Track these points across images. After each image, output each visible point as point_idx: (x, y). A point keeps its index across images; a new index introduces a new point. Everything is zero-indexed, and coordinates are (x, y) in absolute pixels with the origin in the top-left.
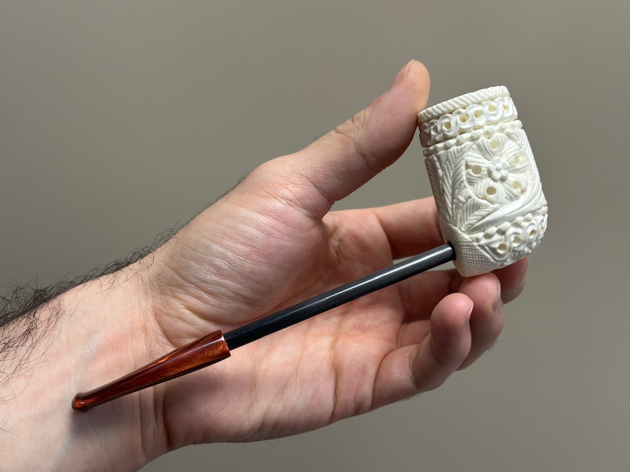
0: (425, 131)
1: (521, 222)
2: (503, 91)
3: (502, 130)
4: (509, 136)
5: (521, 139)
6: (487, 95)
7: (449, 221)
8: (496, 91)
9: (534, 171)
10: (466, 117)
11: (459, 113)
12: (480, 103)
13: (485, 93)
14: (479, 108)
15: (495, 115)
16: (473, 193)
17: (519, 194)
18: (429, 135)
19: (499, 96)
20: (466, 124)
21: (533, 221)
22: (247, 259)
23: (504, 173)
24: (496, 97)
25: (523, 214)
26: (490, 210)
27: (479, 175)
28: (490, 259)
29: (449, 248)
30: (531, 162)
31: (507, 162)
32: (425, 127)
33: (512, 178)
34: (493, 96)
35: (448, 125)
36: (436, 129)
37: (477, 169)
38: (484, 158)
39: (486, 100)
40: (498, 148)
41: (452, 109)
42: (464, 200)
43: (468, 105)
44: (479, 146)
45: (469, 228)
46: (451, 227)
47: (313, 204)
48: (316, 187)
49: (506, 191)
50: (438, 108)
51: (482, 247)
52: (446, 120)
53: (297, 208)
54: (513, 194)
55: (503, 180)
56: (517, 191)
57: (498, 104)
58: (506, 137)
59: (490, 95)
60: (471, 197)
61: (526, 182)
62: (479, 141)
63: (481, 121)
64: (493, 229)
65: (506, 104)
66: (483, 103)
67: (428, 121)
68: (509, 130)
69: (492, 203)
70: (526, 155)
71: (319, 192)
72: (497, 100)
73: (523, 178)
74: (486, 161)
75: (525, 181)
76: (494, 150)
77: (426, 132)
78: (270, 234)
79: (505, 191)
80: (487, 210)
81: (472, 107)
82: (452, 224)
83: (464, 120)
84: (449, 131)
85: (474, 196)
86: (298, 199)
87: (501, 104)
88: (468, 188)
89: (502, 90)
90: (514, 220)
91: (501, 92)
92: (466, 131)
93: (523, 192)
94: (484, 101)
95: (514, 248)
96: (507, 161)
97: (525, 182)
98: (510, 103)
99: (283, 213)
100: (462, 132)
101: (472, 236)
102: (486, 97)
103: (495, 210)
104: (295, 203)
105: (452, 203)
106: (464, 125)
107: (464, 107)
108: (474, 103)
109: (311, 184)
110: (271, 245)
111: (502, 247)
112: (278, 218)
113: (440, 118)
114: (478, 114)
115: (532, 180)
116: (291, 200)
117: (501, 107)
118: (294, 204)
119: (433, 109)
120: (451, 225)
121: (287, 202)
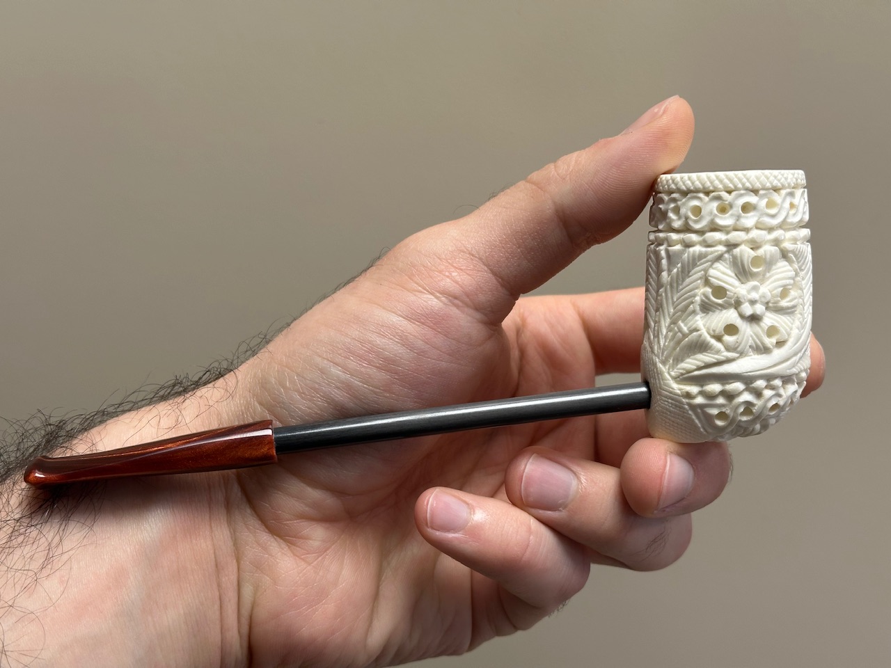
0: (661, 206)
1: (763, 389)
2: (797, 180)
3: (777, 242)
4: (784, 255)
5: (802, 262)
6: (771, 183)
7: (656, 352)
8: (786, 179)
9: (806, 315)
10: (728, 207)
11: (719, 198)
12: (755, 191)
13: (768, 178)
14: (752, 199)
15: (773, 216)
16: (704, 326)
17: (771, 347)
18: (664, 215)
19: (789, 186)
20: (725, 218)
21: (782, 391)
22: (385, 391)
23: (759, 309)
24: (783, 187)
25: (769, 378)
26: (721, 358)
27: (720, 301)
28: (699, 428)
29: (644, 389)
30: (805, 301)
31: (769, 294)
32: (662, 201)
33: (769, 319)
34: (779, 184)
35: (697, 211)
36: (677, 210)
37: (720, 291)
38: (735, 277)
39: (767, 189)
40: (761, 269)
41: (711, 188)
42: (687, 332)
43: (736, 189)
44: (735, 258)
45: (682, 374)
46: (656, 364)
47: (489, 301)
48: (494, 274)
49: (754, 337)
50: (689, 179)
51: (693, 407)
52: (695, 203)
53: (466, 309)
54: (762, 343)
55: (754, 319)
56: (770, 342)
57: (784, 200)
58: (779, 254)
59: (776, 183)
60: (698, 330)
61: (789, 330)
62: (737, 251)
63: (749, 220)
64: (715, 387)
65: (796, 201)
66: (761, 192)
67: (670, 192)
68: (787, 245)
69: (728, 349)
70: (801, 289)
71: (497, 280)
72: (783, 192)
73: (785, 323)
74: (736, 283)
75: (787, 328)
76: (755, 270)
77: (660, 209)
78: (421, 353)
79: (751, 336)
80: (716, 356)
81: (741, 195)
82: (659, 358)
83: (723, 210)
84: (696, 222)
85: (704, 332)
86: (468, 295)
87: (788, 200)
88: (697, 314)
89: (798, 176)
90: (752, 383)
91: (794, 180)
92: (721, 229)
93: (780, 344)
94: (763, 189)
95: (740, 421)
96: (770, 292)
97: (786, 330)
98: (801, 200)
99: (443, 319)
100: (715, 228)
101: (682, 387)
102: (768, 185)
103: (728, 361)
104: (462, 302)
105: (669, 329)
106: (721, 218)
107: (729, 189)
108: (747, 189)
109: (486, 268)
110: (422, 371)
111: (722, 415)
112: (435, 327)
113: (689, 196)
114: (746, 208)
115: (798, 328)
116: (456, 298)
117: (787, 205)
118: (460, 304)
119: (682, 178)
120: (657, 360)
121: (450, 301)
